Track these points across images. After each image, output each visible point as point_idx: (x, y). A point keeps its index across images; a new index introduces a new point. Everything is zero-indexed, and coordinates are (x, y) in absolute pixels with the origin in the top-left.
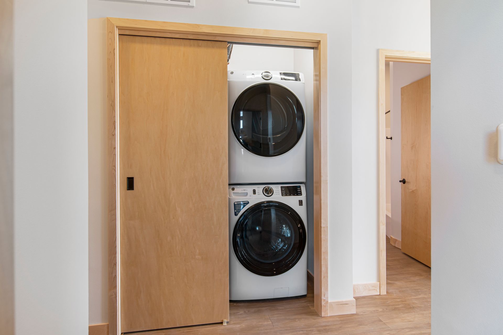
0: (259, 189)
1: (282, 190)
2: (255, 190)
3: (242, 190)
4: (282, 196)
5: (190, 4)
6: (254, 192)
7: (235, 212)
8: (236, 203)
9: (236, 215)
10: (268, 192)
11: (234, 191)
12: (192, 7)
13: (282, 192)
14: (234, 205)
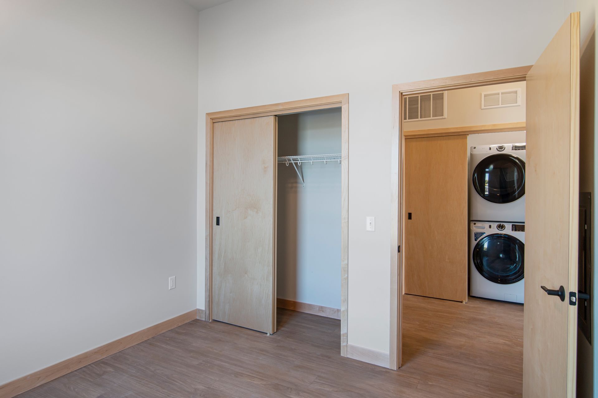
0: (494, 225)
1: (512, 227)
2: (491, 225)
3: (481, 225)
4: (512, 231)
5: (443, 117)
6: (490, 227)
7: (475, 239)
8: (476, 233)
9: (476, 240)
10: (501, 227)
11: (475, 225)
12: (445, 118)
13: (512, 228)
14: (475, 234)
